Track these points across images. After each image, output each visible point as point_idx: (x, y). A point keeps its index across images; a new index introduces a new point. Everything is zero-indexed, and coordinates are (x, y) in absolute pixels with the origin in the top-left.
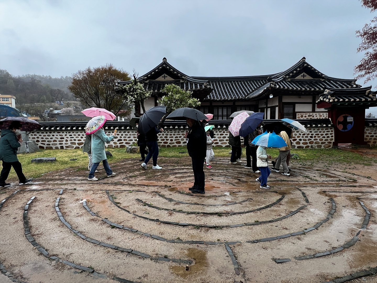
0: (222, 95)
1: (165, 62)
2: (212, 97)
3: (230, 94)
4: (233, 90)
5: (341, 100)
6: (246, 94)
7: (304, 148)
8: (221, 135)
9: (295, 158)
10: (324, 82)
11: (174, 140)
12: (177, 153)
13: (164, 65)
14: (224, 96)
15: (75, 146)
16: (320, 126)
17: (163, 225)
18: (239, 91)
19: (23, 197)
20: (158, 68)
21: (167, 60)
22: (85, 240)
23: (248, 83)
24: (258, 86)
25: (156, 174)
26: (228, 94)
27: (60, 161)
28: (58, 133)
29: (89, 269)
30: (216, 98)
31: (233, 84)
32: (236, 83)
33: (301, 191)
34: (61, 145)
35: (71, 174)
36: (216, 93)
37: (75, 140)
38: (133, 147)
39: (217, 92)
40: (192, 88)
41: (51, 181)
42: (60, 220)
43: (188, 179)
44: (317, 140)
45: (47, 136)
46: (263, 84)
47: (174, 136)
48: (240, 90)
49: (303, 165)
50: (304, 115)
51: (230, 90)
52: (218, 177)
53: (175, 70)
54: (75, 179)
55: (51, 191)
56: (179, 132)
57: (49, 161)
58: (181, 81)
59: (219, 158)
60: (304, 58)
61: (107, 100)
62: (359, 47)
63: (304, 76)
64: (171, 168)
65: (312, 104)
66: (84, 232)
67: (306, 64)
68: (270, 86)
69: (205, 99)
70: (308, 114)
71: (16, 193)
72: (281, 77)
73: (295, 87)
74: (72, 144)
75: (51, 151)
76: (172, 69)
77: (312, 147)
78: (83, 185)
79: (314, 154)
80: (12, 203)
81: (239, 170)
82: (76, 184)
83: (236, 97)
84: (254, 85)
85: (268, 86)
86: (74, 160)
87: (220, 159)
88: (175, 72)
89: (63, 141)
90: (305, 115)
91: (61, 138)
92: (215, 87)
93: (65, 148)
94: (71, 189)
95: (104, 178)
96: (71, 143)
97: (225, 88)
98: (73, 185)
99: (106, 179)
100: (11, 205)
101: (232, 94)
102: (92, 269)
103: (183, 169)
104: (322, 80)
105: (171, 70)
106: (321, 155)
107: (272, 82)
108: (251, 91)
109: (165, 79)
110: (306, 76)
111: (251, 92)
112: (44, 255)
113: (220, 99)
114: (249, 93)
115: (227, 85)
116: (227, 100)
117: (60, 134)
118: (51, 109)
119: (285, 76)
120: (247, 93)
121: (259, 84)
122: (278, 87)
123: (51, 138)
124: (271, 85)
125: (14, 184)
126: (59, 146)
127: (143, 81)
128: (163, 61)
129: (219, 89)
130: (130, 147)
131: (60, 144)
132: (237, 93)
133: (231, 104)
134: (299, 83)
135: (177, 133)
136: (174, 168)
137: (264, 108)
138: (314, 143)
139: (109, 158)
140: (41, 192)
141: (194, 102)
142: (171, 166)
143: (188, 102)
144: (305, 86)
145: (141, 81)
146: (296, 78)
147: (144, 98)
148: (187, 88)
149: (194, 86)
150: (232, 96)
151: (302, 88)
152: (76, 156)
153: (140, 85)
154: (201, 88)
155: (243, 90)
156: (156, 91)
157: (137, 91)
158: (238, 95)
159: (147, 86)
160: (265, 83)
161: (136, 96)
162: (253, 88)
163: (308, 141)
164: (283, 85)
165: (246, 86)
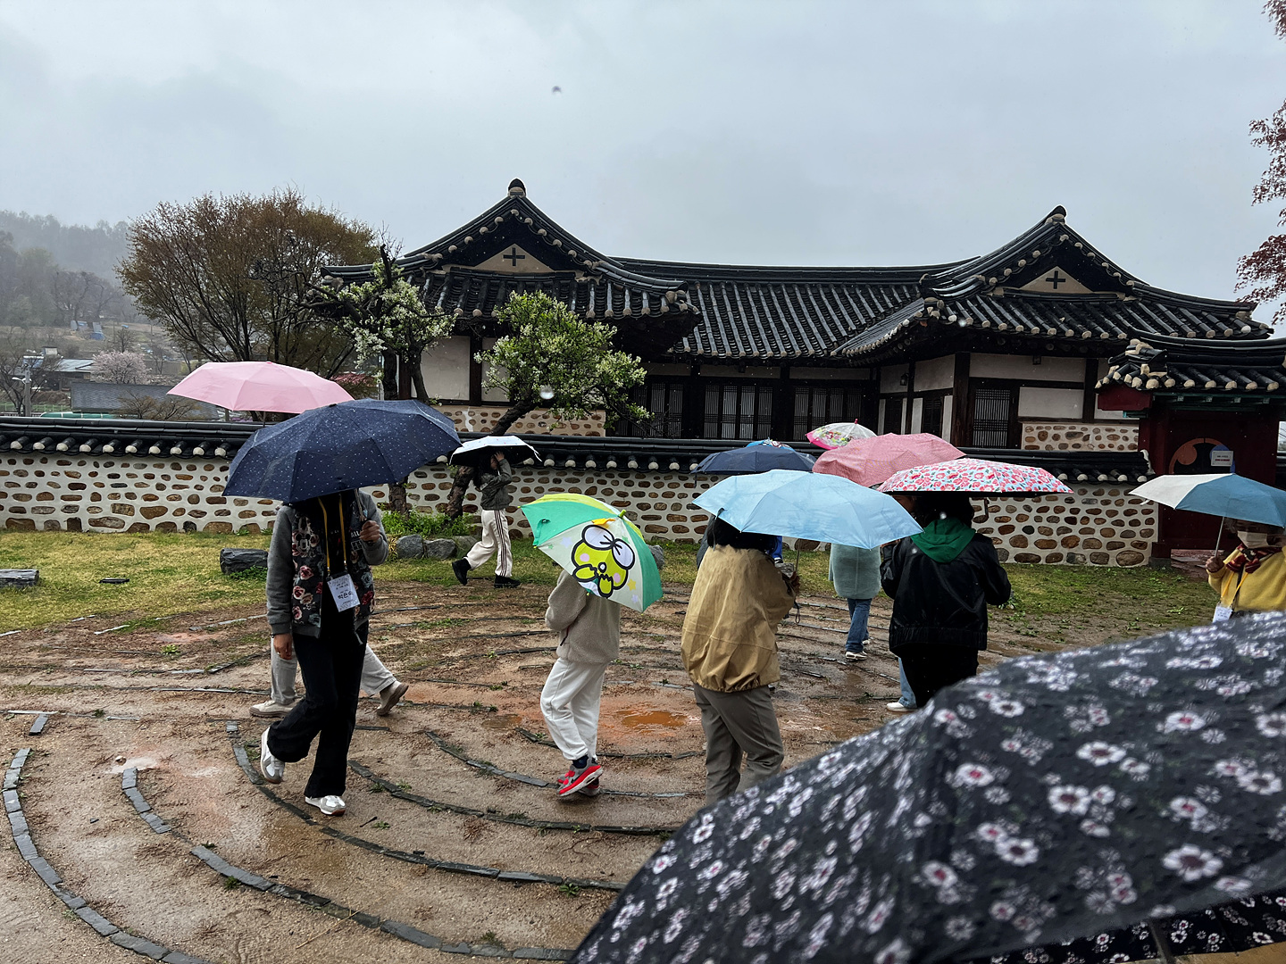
0: (738, 339)
1: (516, 199)
2: (700, 346)
3: (771, 337)
4: (784, 320)
5: (1189, 383)
6: (834, 339)
7: (1043, 562)
10: (1133, 305)
13: (513, 211)
14: (746, 343)
15: (129, 521)
16: (1104, 481)
17: (435, 878)
18: (806, 326)
20: (487, 219)
21: (524, 189)
23: (842, 295)
24: (882, 310)
25: (445, 652)
26: (764, 336)
27: (56, 584)
28: (60, 463)
30: (715, 352)
31: (786, 296)
32: (799, 295)
34: (73, 516)
35: (93, 642)
36: (715, 329)
37: (131, 496)
39: (721, 325)
40: (618, 307)
42: (15, 848)
44: (1092, 531)
45: (11, 473)
46: (900, 301)
48: (810, 320)
49: (1027, 634)
50: (1051, 432)
51: (770, 320)
53: (555, 230)
54: (106, 669)
56: (557, 481)
57: (10, 584)
58: (580, 278)
60: (1060, 210)
61: (276, 336)
62: (1260, 183)
63: (1056, 280)
64: (511, 629)
65: (1083, 392)
67: (1068, 234)
68: (925, 312)
69: (670, 350)
70: (1067, 428)
72: (969, 281)
73: (1021, 323)
74: (119, 512)
75: (27, 539)
76: (545, 227)
77: (1071, 558)
78: (138, 696)
79: (1077, 588)
82: (106, 690)
83: (792, 348)
84: (866, 305)
85: (915, 314)
86: (119, 582)
88: (557, 242)
89: (79, 498)
90: (1056, 432)
91: (73, 486)
92: (715, 303)
93: (86, 526)
94: (84, 713)
95: (232, 666)
96: (114, 506)
97: (754, 310)
98: (92, 696)
99: (236, 673)
101: (777, 337)
104: (1126, 299)
106: (1100, 594)
107: (931, 299)
108: (854, 328)
109: (514, 265)
110: (1064, 280)
111: (853, 332)
113: (729, 352)
114: (844, 334)
115: (762, 299)
116: (758, 358)
117: (67, 468)
118: (52, 352)
119: (983, 278)
120: (838, 334)
121: (887, 300)
122: (953, 318)
123: (32, 485)
124: (929, 309)
126: (62, 518)
127: (426, 270)
128: (512, 193)
129: (730, 314)
131: (67, 509)
132: (797, 334)
133: (772, 374)
134: (1034, 308)
135: (551, 485)
136: (524, 630)
137: (901, 396)
138: (1080, 543)
141: (621, 367)
142: (512, 619)
143: (598, 366)
144: (1060, 321)
145: (418, 267)
146: (1026, 287)
147: (423, 343)
148: (601, 307)
149: (627, 299)
150: (777, 345)
151: (1047, 327)
152: (127, 566)
153: (407, 289)
154: (656, 311)
155: (821, 323)
156: (477, 312)
157: (396, 313)
158: (802, 339)
159: (441, 290)
160: (907, 299)
161: (389, 333)
162: (860, 317)
163: (1058, 535)
164: (974, 314)
165: (836, 307)
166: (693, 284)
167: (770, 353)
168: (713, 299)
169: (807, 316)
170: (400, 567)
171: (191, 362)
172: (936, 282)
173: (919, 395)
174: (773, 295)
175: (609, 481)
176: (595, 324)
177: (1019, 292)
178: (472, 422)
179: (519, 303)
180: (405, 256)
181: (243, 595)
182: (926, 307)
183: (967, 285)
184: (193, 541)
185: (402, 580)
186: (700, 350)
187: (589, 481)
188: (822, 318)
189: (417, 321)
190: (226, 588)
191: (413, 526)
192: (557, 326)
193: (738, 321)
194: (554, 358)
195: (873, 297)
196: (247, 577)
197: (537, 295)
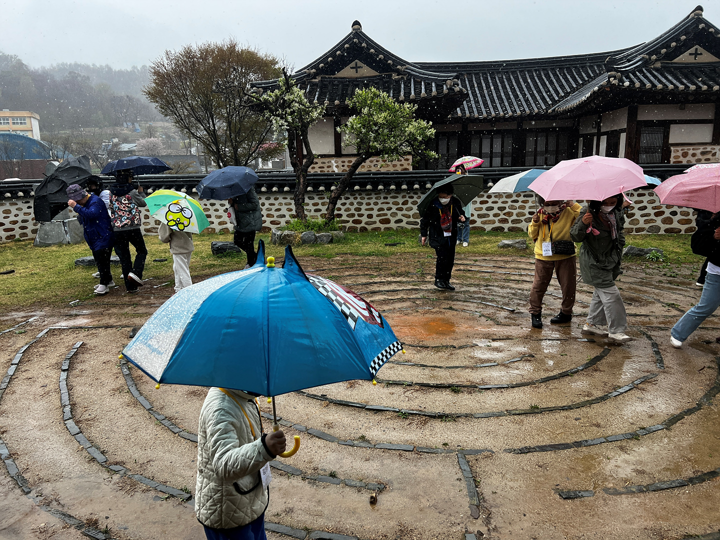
0: (490, 106)
1: (356, 32)
2: (467, 112)
3: (511, 104)
4: (518, 93)
6: (550, 102)
7: (682, 233)
8: (482, 203)
9: (653, 259)
11: (374, 216)
12: (380, 246)
13: (355, 40)
14: (495, 108)
17: (333, 408)
18: (533, 95)
19: (59, 343)
20: (340, 46)
21: (361, 27)
22: (177, 434)
23: (555, 75)
24: (581, 82)
26: (506, 104)
29: (181, 492)
30: (476, 115)
31: (520, 77)
33: (651, 339)
35: (153, 292)
36: (477, 102)
38: (286, 232)
39: (480, 99)
40: (417, 92)
41: (113, 307)
42: (129, 391)
43: (398, 305)
46: (592, 75)
47: (376, 208)
48: (535, 92)
49: (671, 276)
50: (691, 152)
51: (510, 93)
52: (465, 304)
53: (379, 49)
55: (114, 330)
56: (385, 198)
58: (395, 76)
59: (474, 258)
60: (700, 8)
61: (229, 123)
64: (364, 281)
65: (713, 124)
66: (176, 418)
67: (705, 23)
68: (609, 81)
69: (450, 116)
70: (701, 149)
71: (47, 333)
72: (637, 59)
73: (672, 83)
76: (373, 48)
80: (38, 354)
81: (514, 286)
83: (524, 110)
84: (571, 80)
85: (602, 83)
86: (162, 261)
87: (476, 261)
88: (381, 56)
90: (694, 152)
92: (476, 85)
96: (155, 221)
97: (500, 88)
100: (36, 359)
101: (515, 103)
102: (187, 493)
103: (390, 283)
105: (372, 50)
107: (613, 73)
108: (563, 94)
109: (357, 72)
111: (562, 97)
112: (98, 463)
113: (485, 115)
114: (557, 98)
115: (505, 80)
116: (503, 118)
118: (116, 140)
119: (647, 57)
120: (552, 99)
121: (584, 75)
122: (627, 84)
124: (612, 79)
125: (41, 313)
127: (307, 80)
128: (354, 30)
129: (486, 92)
130: (279, 233)
132: (527, 101)
133: (513, 126)
134: (682, 73)
135: (382, 200)
136: (371, 281)
137: (593, 135)
139: (234, 258)
140: (94, 331)
141: (421, 129)
142: (364, 275)
143: (407, 129)
144: (698, 81)
145: (304, 79)
146: (676, 60)
147: (308, 123)
148: (408, 93)
149: (423, 87)
150: (515, 108)
151: (689, 85)
152: (166, 252)
153: (298, 92)
154: (441, 93)
155: (542, 93)
156: (337, 102)
157: (293, 107)
158: (530, 104)
159: (317, 91)
160: (597, 75)
161: (290, 118)
162: (567, 87)
163: (693, 215)
164: (641, 80)
165: (551, 83)
166: (462, 75)
167: (510, 113)
168: (475, 83)
169: (533, 89)
170: (303, 249)
171: (185, 141)
172: (615, 62)
173: (604, 134)
174: (512, 77)
175: (415, 196)
176: (405, 104)
177: (672, 63)
178: (337, 167)
179: (360, 95)
180: (296, 73)
181: (224, 266)
182: (609, 78)
183: (637, 62)
184: (197, 238)
185: (305, 256)
186: (468, 114)
187: (404, 197)
188: (542, 90)
189: (304, 110)
190: (215, 263)
191: (309, 226)
192: (382, 107)
193: (491, 96)
194: (381, 126)
195: (575, 74)
196: (225, 256)
197: (371, 90)
